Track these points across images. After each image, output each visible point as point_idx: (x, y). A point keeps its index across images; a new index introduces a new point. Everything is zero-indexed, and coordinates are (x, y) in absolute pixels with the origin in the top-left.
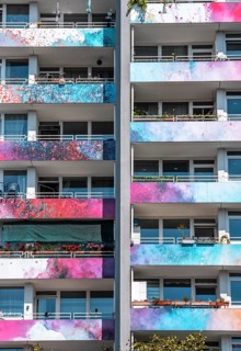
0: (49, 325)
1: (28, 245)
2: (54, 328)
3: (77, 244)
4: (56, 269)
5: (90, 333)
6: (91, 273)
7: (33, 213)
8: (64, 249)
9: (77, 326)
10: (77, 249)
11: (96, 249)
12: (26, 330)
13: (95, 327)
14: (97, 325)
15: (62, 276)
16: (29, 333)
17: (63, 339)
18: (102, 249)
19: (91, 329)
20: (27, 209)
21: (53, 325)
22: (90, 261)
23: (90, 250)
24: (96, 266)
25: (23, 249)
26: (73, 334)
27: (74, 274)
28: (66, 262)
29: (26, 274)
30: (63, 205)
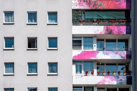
0: (105, 53)
1: (95, 20)
2: (107, 54)
3: (116, 20)
4: (107, 30)
5: (121, 56)
6: (121, 32)
7: (97, 6)
8: (110, 22)
9: (116, 53)
10: (115, 22)
11: (123, 22)
12: (96, 55)
13: (123, 54)
14: (124, 53)
15: (110, 33)
16: (97, 56)
17: (111, 58)
18: (126, 22)
19: (122, 55)
20: (95, 5)
21: (106, 53)
22: (121, 27)
23: (121, 22)
24: (123, 29)
25: (93, 22)
26: (115, 56)
27: (114, 32)
28: (111, 27)
29: (95, 32)
30: (110, 3)
